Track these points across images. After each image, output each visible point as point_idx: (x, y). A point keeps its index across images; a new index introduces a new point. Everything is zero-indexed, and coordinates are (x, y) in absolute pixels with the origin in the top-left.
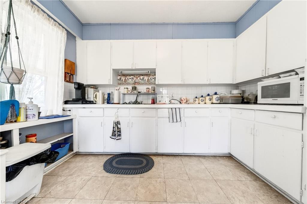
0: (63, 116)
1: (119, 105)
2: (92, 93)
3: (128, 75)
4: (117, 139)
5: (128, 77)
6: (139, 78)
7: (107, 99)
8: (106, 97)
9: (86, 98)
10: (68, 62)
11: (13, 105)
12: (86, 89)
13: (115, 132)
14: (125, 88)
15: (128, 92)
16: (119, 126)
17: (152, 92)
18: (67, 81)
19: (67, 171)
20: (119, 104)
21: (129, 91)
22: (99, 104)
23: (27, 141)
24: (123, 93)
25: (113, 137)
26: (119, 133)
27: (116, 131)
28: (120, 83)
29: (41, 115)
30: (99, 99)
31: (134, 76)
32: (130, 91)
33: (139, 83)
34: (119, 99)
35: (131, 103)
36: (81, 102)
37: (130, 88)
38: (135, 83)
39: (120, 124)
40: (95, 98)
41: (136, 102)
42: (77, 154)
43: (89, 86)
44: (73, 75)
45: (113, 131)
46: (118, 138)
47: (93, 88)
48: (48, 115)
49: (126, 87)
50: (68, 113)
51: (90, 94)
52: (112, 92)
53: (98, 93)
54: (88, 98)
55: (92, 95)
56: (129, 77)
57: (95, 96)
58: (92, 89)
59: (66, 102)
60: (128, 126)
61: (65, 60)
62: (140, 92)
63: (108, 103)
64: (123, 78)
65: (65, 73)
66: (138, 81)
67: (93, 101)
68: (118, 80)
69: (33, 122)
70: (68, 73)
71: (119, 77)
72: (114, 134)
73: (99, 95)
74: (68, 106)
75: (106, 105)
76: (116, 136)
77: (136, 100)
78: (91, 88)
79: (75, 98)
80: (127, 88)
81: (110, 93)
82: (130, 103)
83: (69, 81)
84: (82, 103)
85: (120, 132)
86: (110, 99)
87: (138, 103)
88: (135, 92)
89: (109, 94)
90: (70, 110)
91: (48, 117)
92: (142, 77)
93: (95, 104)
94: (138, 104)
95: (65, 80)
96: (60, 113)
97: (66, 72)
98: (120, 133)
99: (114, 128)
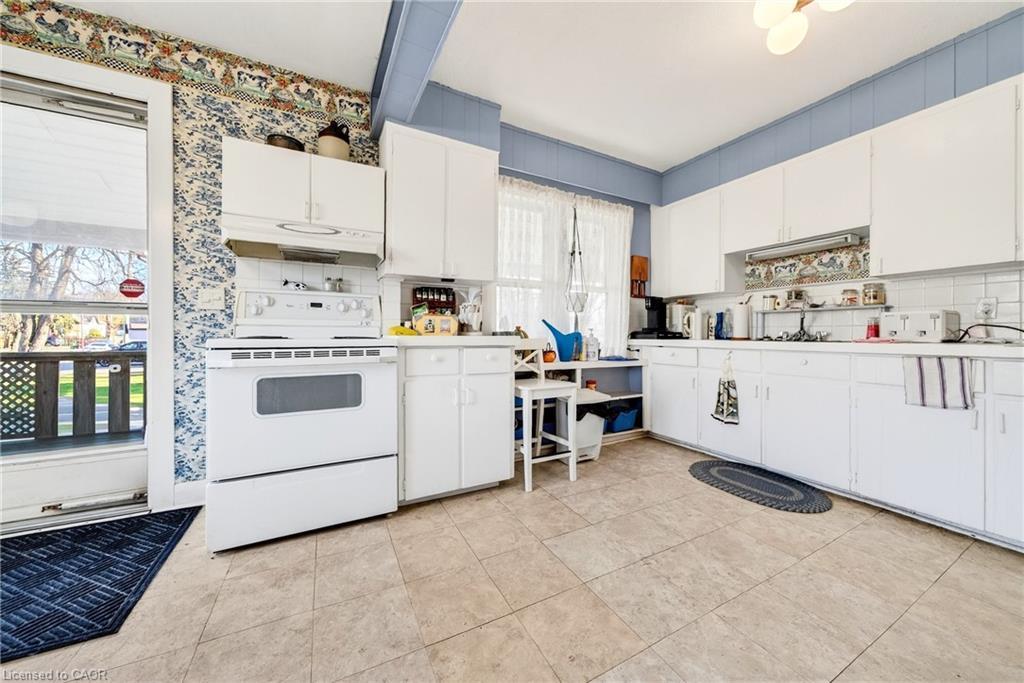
0: (627, 360)
1: (749, 342)
2: (681, 315)
3: (775, 259)
4: (726, 420)
5: (776, 265)
6: (815, 263)
7: (716, 328)
8: (714, 322)
9: (668, 326)
10: (636, 260)
11: (577, 339)
12: (668, 306)
13: (723, 404)
14: (764, 297)
15: (777, 307)
16: (732, 392)
17: (867, 301)
18: (635, 296)
19: (631, 452)
20: (748, 339)
21: (778, 304)
22: (696, 340)
23: (587, 387)
24: (760, 309)
25: (718, 416)
26: (731, 409)
27: (725, 403)
28: (753, 283)
29: (602, 355)
30: (696, 330)
31: (796, 258)
32: (782, 305)
33: (815, 278)
34: (749, 328)
35: (785, 336)
36: (655, 336)
37: (782, 293)
38: (801, 279)
39: (735, 388)
40: (686, 327)
41: (802, 336)
42: (649, 437)
43: (675, 300)
44: (644, 282)
45: (719, 401)
46: (729, 419)
47: (683, 303)
48: (608, 355)
49: (769, 293)
50: (636, 355)
51: (677, 316)
52: (728, 310)
53: (693, 315)
54: (671, 325)
55: (680, 319)
56: (782, 264)
57: (686, 322)
58: (680, 306)
59: (634, 335)
60: (757, 397)
61: (632, 258)
62: (819, 303)
63: (718, 337)
64: (762, 270)
65: (632, 281)
66: (811, 272)
67: (681, 334)
68: (747, 275)
69: (594, 363)
70: (637, 281)
71: (749, 269)
72: (719, 410)
73: (696, 317)
74: (636, 342)
75: (713, 342)
76: (725, 415)
77: (802, 328)
78: (680, 303)
79: (646, 327)
80: (773, 297)
81: (724, 311)
82: (780, 339)
83: (639, 296)
84: (659, 338)
85: (735, 406)
86: (722, 327)
87: (806, 337)
88: (800, 305)
89: (720, 316)
90: (638, 350)
91: (608, 359)
92: (826, 258)
93: (688, 338)
94: (806, 341)
95: (632, 293)
96: (623, 353)
97: (634, 278)
98: (736, 408)
99: (719, 394)
